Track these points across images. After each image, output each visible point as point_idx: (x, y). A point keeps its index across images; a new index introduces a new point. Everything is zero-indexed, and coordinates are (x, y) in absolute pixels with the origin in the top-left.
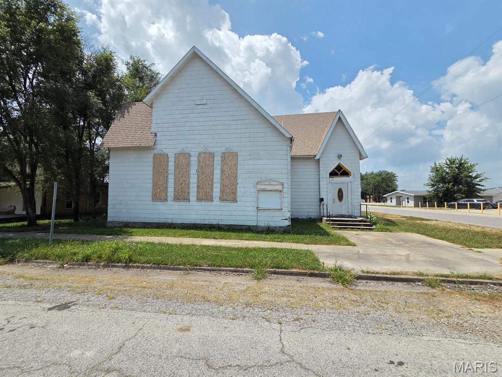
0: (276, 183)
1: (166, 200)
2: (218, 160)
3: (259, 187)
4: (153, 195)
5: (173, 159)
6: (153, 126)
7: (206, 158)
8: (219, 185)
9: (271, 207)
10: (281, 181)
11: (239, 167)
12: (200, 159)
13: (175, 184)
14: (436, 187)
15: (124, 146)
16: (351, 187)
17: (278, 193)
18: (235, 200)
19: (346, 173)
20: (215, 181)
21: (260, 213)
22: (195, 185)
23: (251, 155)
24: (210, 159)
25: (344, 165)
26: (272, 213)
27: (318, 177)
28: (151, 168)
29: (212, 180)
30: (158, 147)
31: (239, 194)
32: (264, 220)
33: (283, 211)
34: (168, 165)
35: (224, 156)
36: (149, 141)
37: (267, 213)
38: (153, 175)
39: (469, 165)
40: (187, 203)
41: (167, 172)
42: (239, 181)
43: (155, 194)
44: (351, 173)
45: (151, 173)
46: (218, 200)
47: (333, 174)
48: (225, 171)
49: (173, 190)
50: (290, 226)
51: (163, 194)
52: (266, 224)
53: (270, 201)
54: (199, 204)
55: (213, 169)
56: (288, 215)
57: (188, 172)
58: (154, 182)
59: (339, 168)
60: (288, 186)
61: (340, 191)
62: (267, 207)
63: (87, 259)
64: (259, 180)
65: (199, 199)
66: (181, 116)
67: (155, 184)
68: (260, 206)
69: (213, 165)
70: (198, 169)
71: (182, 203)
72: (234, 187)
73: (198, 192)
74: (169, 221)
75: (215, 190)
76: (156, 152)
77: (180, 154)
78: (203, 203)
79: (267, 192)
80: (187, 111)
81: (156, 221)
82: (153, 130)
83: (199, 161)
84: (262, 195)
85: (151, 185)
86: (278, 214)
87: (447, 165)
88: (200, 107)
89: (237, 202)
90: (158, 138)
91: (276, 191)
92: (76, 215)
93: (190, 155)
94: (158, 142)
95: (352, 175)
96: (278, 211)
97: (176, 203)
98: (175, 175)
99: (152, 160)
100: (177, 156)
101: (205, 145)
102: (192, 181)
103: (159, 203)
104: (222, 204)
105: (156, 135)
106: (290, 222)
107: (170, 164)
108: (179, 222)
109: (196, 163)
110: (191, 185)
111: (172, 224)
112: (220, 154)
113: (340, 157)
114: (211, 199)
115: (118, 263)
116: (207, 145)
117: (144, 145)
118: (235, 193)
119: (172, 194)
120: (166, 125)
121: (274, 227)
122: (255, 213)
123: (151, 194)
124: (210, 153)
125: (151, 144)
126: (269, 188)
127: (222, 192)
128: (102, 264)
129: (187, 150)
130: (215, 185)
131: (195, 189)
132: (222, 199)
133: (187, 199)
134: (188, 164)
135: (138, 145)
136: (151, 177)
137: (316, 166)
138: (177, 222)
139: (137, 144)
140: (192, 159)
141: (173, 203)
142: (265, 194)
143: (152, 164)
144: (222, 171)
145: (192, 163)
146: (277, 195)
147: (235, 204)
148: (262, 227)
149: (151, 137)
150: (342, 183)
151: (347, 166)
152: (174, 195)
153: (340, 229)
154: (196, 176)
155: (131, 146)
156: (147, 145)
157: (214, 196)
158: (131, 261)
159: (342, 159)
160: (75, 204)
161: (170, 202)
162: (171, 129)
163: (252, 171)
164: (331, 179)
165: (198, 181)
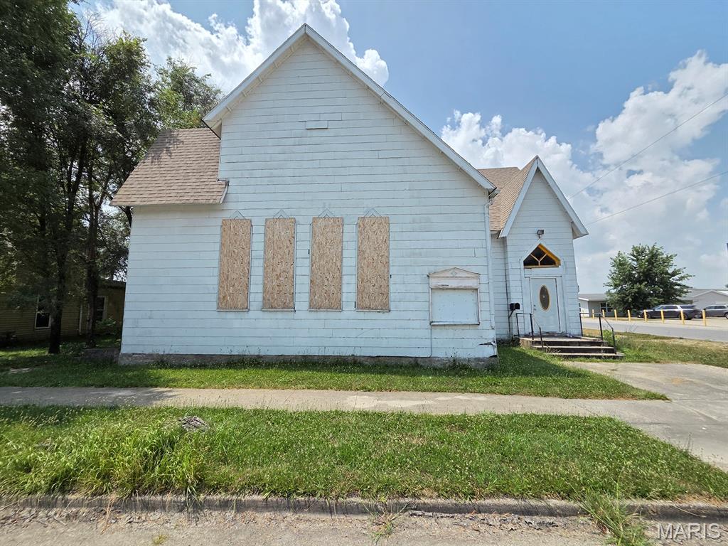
0: (467, 275)
1: (247, 309)
2: (350, 232)
3: (434, 282)
4: (219, 298)
5: (262, 230)
6: (222, 167)
7: (328, 227)
8: (353, 280)
9: (457, 321)
10: (474, 270)
11: (392, 245)
12: (316, 229)
13: (266, 276)
14: (620, 287)
15: (163, 202)
16: (562, 284)
17: (470, 292)
18: (385, 308)
19: (550, 261)
20: (345, 271)
21: (437, 333)
22: (307, 280)
23: (414, 222)
24: (335, 229)
25: (546, 247)
26: (459, 333)
27: (502, 267)
28: (217, 247)
29: (340, 270)
30: (230, 205)
31: (392, 296)
32: (445, 347)
33: (480, 327)
34: (250, 241)
35: (362, 225)
36: (215, 194)
37: (450, 333)
38: (221, 260)
39: (665, 256)
40: (290, 315)
41: (249, 254)
42: (393, 270)
43: (224, 297)
44: (559, 260)
45: (217, 255)
46: (353, 308)
47: (529, 262)
48: (364, 252)
49: (260, 289)
50: (495, 356)
51: (241, 298)
52: (450, 354)
53: (454, 309)
54: (314, 315)
55: (342, 249)
56: (491, 336)
57: (292, 253)
58: (221, 273)
59: (539, 252)
60: (488, 279)
61: (544, 292)
62: (450, 321)
63: (64, 483)
64: (432, 269)
65: (314, 307)
66: (278, 149)
67: (224, 279)
68: (436, 319)
69: (342, 241)
70: (312, 247)
71: (279, 315)
72: (384, 283)
73: (312, 293)
74: (253, 351)
75: (345, 289)
76: (227, 215)
77: (275, 220)
78: (322, 315)
79: (451, 293)
80: (291, 141)
81: (226, 352)
82: (221, 175)
83: (314, 234)
84: (440, 298)
85: (215, 281)
86: (470, 333)
87: (634, 256)
88: (315, 133)
89: (390, 311)
90: (231, 189)
91: (465, 289)
92: (54, 341)
93: (295, 222)
94: (231, 197)
95: (562, 262)
96: (471, 327)
97: (267, 315)
98: (266, 260)
99: (218, 230)
100: (269, 224)
101: (324, 203)
102: (298, 271)
103: (230, 316)
104: (361, 315)
105: (227, 184)
106: (496, 349)
107: (255, 238)
108: (274, 352)
109: (308, 236)
110: (298, 280)
111: (259, 357)
112: (355, 220)
113: (541, 233)
114: (338, 307)
115: (162, 492)
116: (330, 205)
117: (204, 201)
118: (386, 294)
119: (260, 297)
120: (248, 166)
121: (465, 360)
122: (426, 333)
123: (214, 298)
124: (336, 219)
125: (220, 199)
126: (453, 283)
127: (360, 291)
128: (113, 497)
129: (288, 213)
130: (345, 279)
131: (307, 288)
132: (359, 306)
133: (289, 307)
134: (292, 239)
135: (191, 201)
136: (216, 264)
137: (500, 250)
138: (269, 353)
139: (189, 198)
140: (299, 228)
141: (260, 314)
142: (445, 294)
143: (218, 239)
144: (360, 253)
145: (300, 236)
146: (469, 297)
147: (386, 316)
148: (440, 360)
149: (217, 187)
150: (547, 278)
151: (553, 249)
152: (264, 298)
153: (567, 358)
154: (307, 262)
155: (178, 202)
156: (211, 201)
157: (344, 299)
158: (202, 485)
159: (543, 236)
160: (53, 320)
161: (254, 313)
162: (258, 173)
163: (417, 251)
164: (528, 271)
165: (312, 271)
